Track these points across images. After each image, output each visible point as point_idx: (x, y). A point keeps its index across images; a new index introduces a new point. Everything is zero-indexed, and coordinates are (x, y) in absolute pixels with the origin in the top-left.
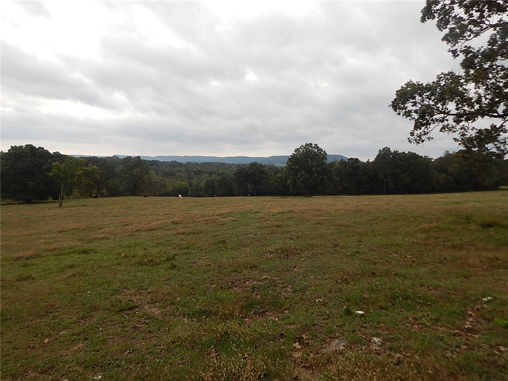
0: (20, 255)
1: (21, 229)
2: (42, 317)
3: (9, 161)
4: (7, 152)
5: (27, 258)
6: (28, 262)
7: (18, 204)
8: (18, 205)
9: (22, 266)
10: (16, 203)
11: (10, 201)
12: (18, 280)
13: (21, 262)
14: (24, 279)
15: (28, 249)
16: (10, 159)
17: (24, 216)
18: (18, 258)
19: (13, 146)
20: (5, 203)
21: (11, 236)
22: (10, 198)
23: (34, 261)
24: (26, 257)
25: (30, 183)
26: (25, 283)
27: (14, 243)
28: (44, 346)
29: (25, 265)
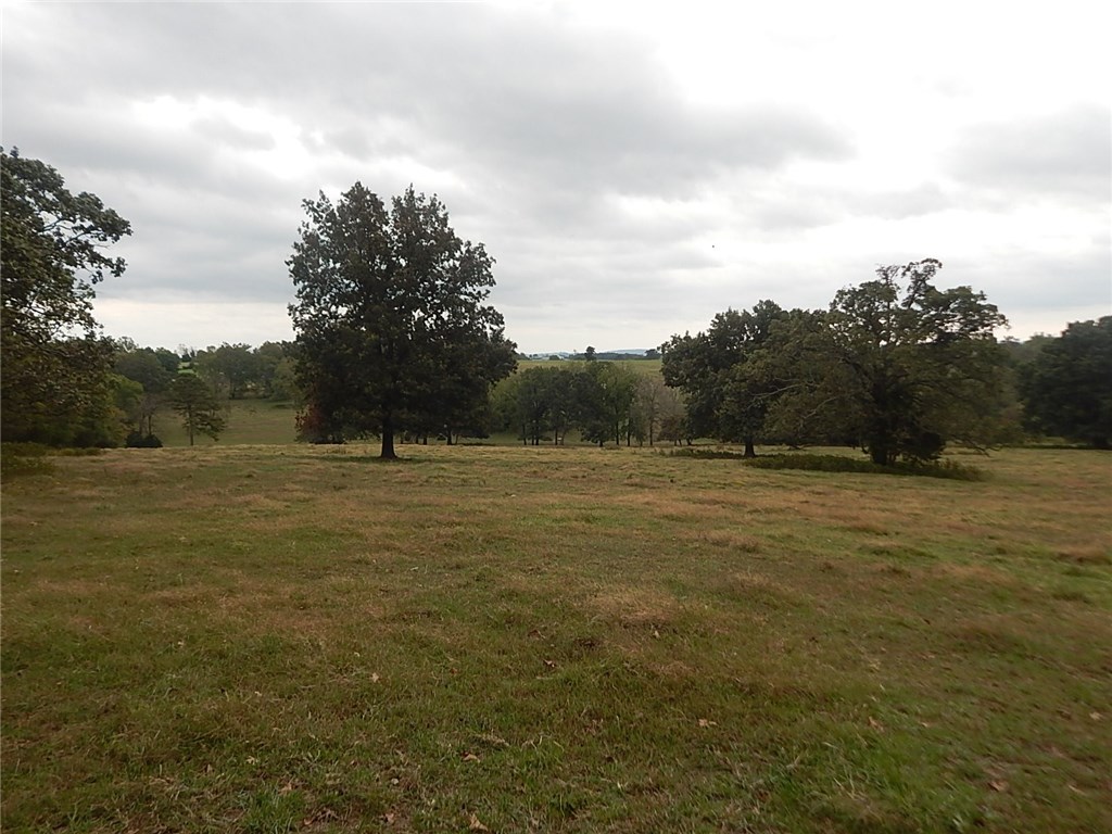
0: (1066, 551)
1: (1075, 502)
2: (1092, 673)
3: (1063, 355)
4: (1059, 335)
5: (1081, 560)
6: (1081, 568)
7: (1080, 448)
8: (1078, 451)
9: (1068, 574)
10: (1074, 445)
11: (1061, 440)
12: (1056, 597)
13: (1066, 566)
14: (1067, 598)
15: (1086, 542)
16: (1064, 352)
17: (1089, 476)
18: (1062, 557)
19: (1073, 321)
20: (1051, 444)
21: (1055, 513)
22: (1062, 436)
23: (1094, 569)
24: (1079, 556)
25: (1105, 402)
26: (1069, 605)
27: (1059, 527)
28: (1090, 723)
29: (1074, 573)
